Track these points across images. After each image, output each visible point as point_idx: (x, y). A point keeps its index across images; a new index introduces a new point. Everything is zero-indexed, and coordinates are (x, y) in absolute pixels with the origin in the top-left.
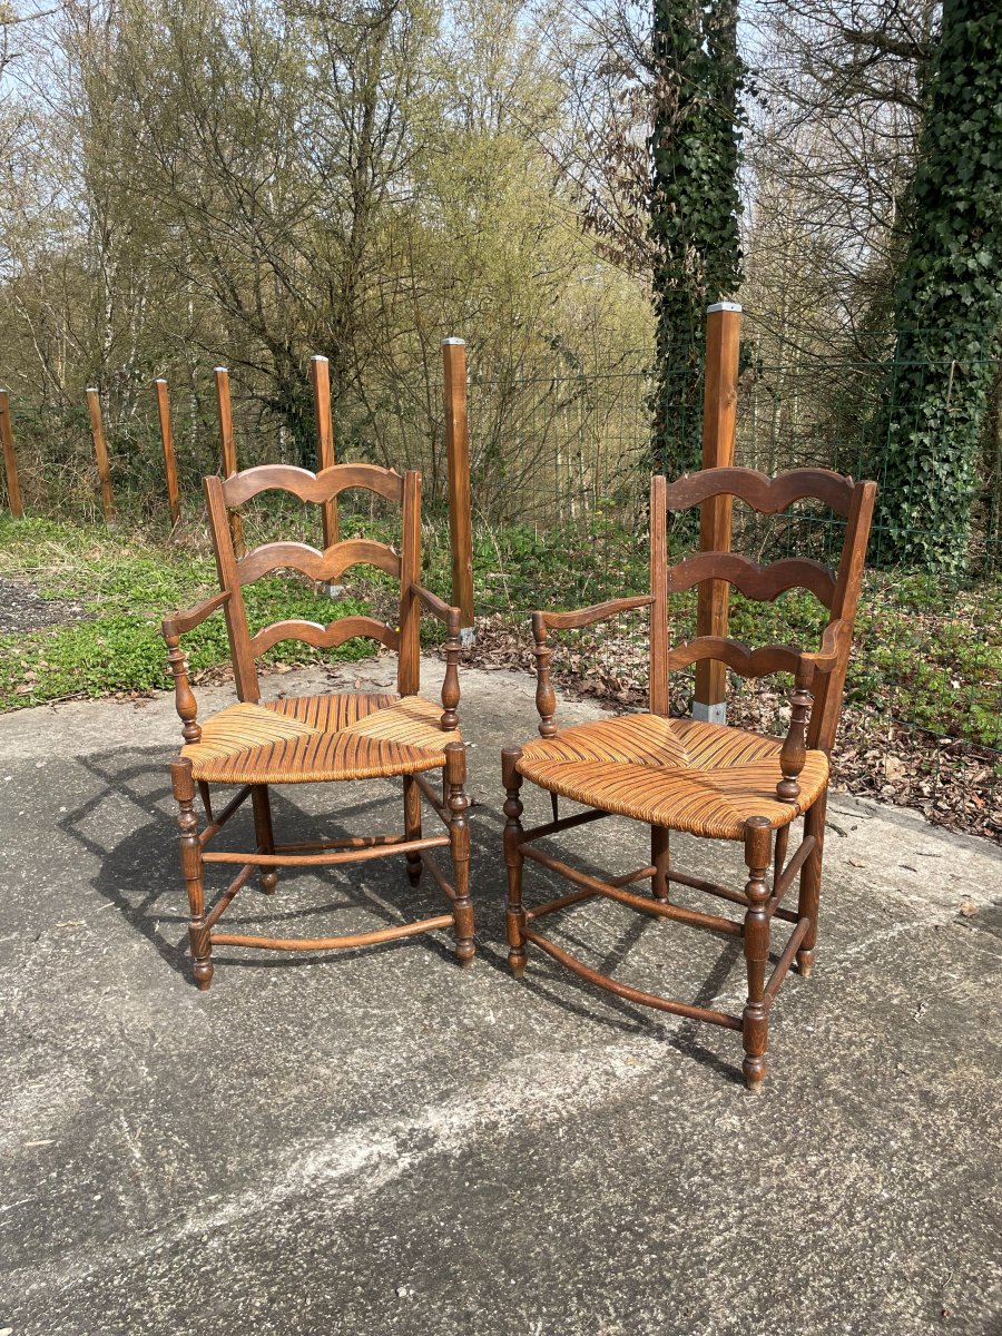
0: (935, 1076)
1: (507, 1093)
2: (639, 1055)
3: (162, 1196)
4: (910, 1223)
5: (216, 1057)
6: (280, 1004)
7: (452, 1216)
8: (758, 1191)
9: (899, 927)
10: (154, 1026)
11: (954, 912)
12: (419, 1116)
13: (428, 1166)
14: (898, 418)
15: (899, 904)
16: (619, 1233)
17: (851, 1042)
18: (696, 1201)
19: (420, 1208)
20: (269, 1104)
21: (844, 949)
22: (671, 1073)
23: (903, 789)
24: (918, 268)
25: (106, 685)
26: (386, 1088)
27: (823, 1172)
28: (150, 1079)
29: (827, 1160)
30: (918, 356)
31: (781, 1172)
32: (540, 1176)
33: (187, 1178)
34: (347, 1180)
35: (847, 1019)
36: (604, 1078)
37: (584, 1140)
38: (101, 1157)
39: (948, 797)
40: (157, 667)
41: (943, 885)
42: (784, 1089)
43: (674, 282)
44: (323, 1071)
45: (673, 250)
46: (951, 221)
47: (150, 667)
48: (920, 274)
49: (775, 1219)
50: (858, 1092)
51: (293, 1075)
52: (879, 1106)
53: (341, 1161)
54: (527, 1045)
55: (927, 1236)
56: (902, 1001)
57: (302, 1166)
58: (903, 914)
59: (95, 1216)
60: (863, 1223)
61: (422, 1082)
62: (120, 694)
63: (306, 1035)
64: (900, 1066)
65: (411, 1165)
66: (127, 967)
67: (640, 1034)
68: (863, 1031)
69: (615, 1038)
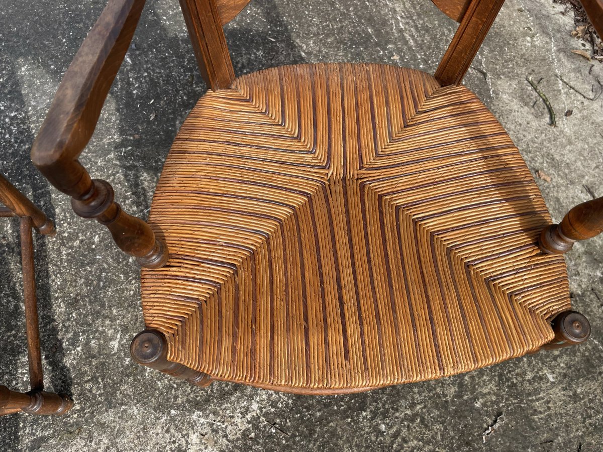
2: (217, 431)
35: (422, 420)
54: (130, 391)
56: (484, 404)
67: (233, 398)
68: (428, 442)
69: (207, 401)
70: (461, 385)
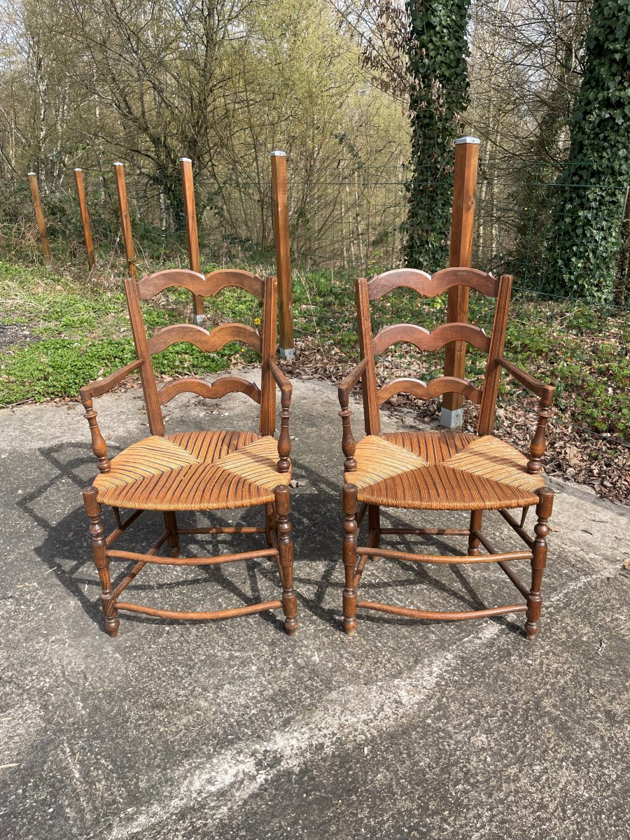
0: (614, 698)
1: (329, 720)
2: (417, 686)
3: (95, 808)
4: (603, 816)
5: (129, 693)
6: (172, 648)
7: (295, 823)
8: (502, 796)
9: (584, 579)
10: (86, 668)
11: (619, 567)
12: (270, 739)
13: (277, 781)
14: (571, 200)
15: (583, 560)
16: (410, 832)
17: (558, 673)
18: (460, 805)
19: (273, 816)
20: (166, 732)
21: (549, 598)
22: (439, 700)
23: (581, 471)
24: (587, 98)
25: (48, 393)
26: (246, 717)
27: (544, 778)
28: (84, 712)
29: (546, 768)
30: (586, 159)
31: (516, 779)
32: (354, 787)
33: (112, 794)
34: (222, 794)
35: (554, 653)
36: (394, 705)
37: (383, 757)
38: (52, 777)
39: (610, 477)
40: (82, 381)
41: (610, 545)
42: (515, 712)
43: (424, 104)
44: (203, 704)
45: (424, 82)
46: (611, 66)
47: (77, 381)
48: (589, 103)
49: (514, 817)
50: (564, 712)
51: (182, 707)
52: (579, 723)
53: (218, 778)
54: (341, 679)
55: (615, 826)
56: (589, 638)
57: (191, 783)
58: (586, 569)
59: (50, 825)
60: (573, 818)
61: (271, 712)
62: (57, 400)
63: (190, 674)
64: (591, 691)
65: (266, 780)
66: (67, 619)
67: (417, 668)
68: (565, 663)
69: (400, 673)
70: (567, 632)
